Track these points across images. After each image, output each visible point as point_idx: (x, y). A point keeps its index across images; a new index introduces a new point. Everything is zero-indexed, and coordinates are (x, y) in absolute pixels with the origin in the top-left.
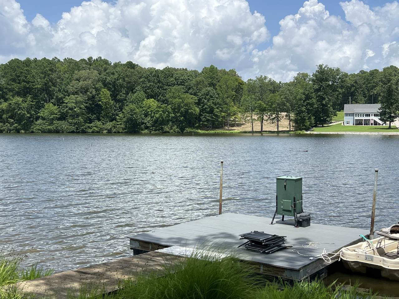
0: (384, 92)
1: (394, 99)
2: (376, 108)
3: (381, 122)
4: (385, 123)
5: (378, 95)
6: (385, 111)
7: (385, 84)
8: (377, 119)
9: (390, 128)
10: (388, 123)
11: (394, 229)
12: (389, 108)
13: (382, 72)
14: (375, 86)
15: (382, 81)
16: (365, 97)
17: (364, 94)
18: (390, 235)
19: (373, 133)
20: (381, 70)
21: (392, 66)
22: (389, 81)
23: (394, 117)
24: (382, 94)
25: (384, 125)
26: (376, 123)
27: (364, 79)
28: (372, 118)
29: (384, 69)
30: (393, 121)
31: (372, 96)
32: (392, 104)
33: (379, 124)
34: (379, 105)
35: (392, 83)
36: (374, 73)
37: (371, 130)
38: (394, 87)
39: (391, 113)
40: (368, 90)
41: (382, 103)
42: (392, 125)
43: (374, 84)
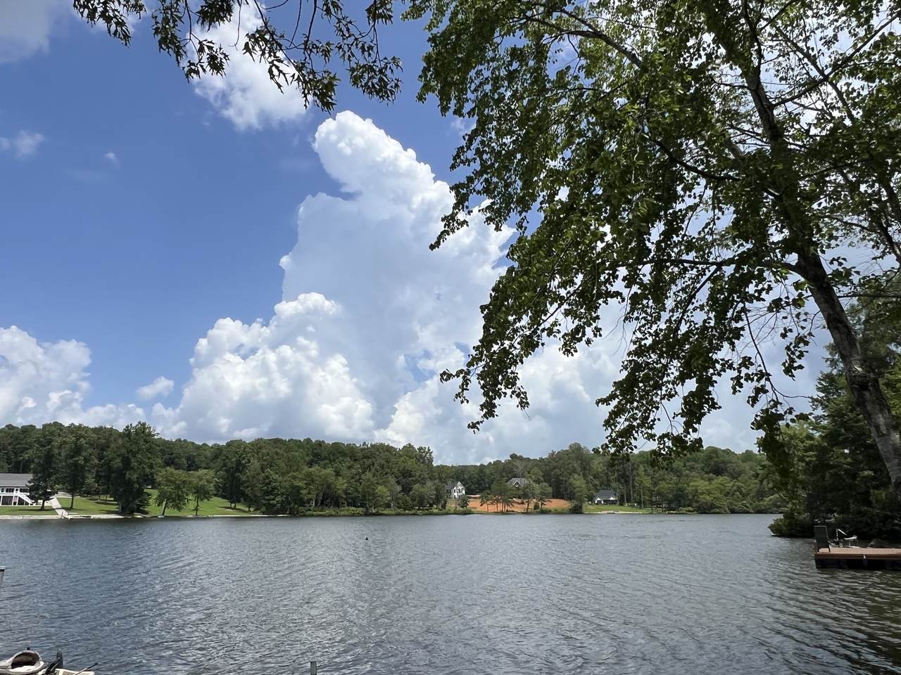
0: (39, 457)
1: (54, 468)
2: (25, 479)
3: (29, 501)
4: (36, 502)
5: (30, 461)
6: (38, 485)
7: (42, 446)
8: (24, 496)
9: (43, 509)
10: (40, 501)
11: (19, 659)
12: (45, 481)
13: (40, 430)
14: (27, 449)
15: (39, 442)
16: (9, 464)
17: (9, 459)
18: (11, 670)
19: (16, 517)
20: (39, 426)
21: (56, 423)
22: (50, 442)
23: (51, 494)
24: (36, 460)
25: (34, 505)
26: (21, 502)
27: (11, 438)
28: (17, 494)
29: (45, 426)
30: (48, 499)
31: (20, 461)
32: (50, 475)
33: (27, 504)
34: (30, 476)
35: (52, 446)
36: (28, 430)
37: (13, 512)
38: (56, 451)
39: (46, 488)
40: (16, 454)
41: (35, 472)
42: (46, 504)
43: (27, 446)
